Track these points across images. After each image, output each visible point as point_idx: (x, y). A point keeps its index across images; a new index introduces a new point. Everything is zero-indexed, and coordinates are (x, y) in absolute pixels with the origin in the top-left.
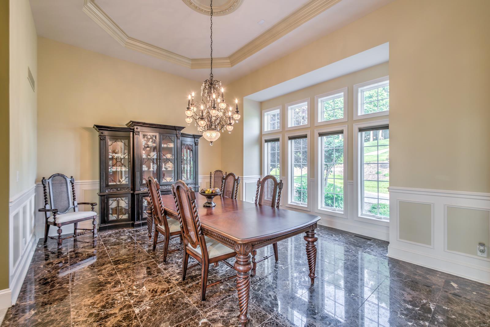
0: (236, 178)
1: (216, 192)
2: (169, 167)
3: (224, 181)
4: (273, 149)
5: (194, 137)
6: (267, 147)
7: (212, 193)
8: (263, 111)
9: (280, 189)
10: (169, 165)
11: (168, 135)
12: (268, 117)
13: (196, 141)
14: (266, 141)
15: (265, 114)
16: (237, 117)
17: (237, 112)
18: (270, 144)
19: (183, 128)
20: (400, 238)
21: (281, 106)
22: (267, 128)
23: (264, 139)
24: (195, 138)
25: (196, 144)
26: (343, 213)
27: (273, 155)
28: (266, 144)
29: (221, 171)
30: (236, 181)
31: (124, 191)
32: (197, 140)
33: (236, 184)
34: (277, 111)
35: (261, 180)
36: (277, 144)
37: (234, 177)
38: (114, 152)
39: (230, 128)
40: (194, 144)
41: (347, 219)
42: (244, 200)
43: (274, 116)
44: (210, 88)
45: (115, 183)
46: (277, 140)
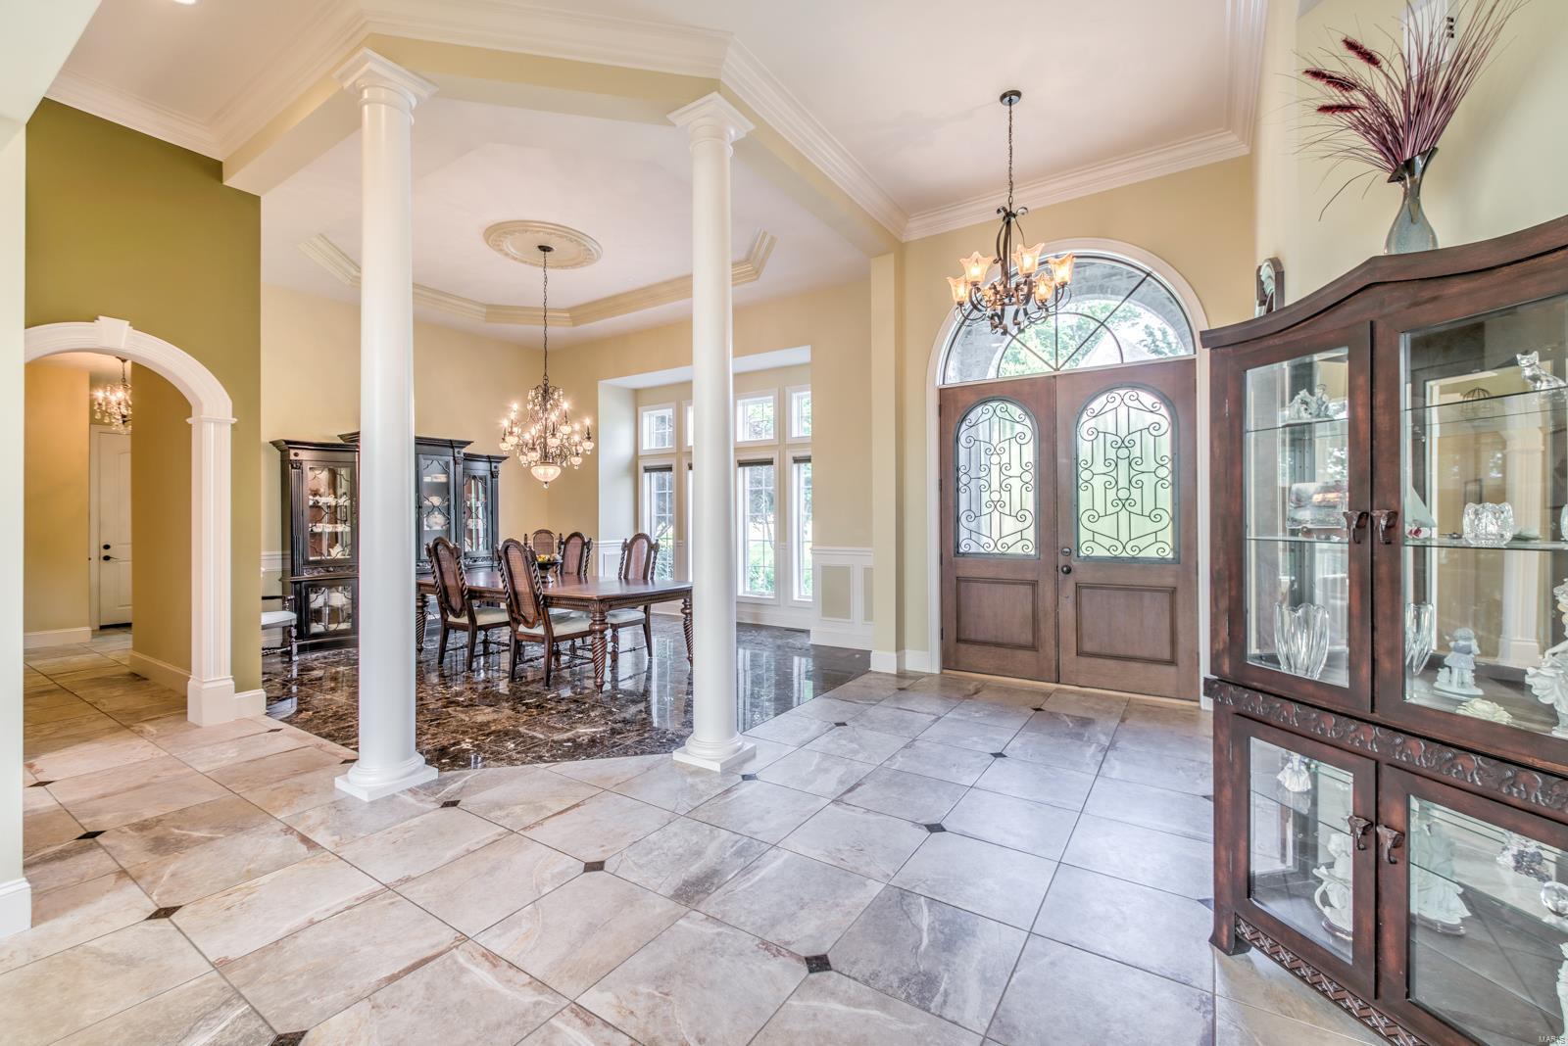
0: (586, 541)
1: (555, 559)
2: (436, 523)
3: (563, 547)
4: (661, 486)
5: (489, 459)
6: (650, 483)
7: (549, 560)
8: (640, 409)
9: (656, 553)
10: (435, 520)
11: (435, 457)
12: (649, 420)
13: (493, 469)
14: (647, 470)
15: (645, 414)
16: (588, 445)
17: (589, 438)
18: (654, 475)
19: (469, 443)
20: (823, 616)
21: (674, 404)
22: (648, 444)
23: (642, 465)
24: (491, 462)
25: (494, 475)
26: (772, 597)
27: (661, 496)
28: (647, 475)
29: (548, 532)
30: (586, 545)
31: (342, 572)
32: (496, 467)
33: (586, 551)
34: (668, 413)
35: (628, 541)
36: (667, 475)
37: (582, 538)
38: (315, 493)
39: (577, 461)
40: (489, 476)
41: (779, 606)
42: (601, 574)
43: (663, 419)
44: (544, 398)
45: (319, 558)
46: (669, 469)
